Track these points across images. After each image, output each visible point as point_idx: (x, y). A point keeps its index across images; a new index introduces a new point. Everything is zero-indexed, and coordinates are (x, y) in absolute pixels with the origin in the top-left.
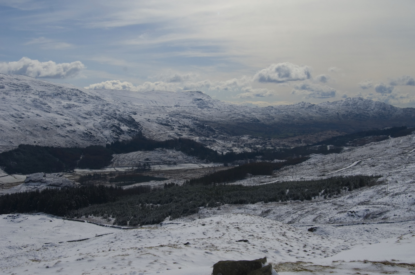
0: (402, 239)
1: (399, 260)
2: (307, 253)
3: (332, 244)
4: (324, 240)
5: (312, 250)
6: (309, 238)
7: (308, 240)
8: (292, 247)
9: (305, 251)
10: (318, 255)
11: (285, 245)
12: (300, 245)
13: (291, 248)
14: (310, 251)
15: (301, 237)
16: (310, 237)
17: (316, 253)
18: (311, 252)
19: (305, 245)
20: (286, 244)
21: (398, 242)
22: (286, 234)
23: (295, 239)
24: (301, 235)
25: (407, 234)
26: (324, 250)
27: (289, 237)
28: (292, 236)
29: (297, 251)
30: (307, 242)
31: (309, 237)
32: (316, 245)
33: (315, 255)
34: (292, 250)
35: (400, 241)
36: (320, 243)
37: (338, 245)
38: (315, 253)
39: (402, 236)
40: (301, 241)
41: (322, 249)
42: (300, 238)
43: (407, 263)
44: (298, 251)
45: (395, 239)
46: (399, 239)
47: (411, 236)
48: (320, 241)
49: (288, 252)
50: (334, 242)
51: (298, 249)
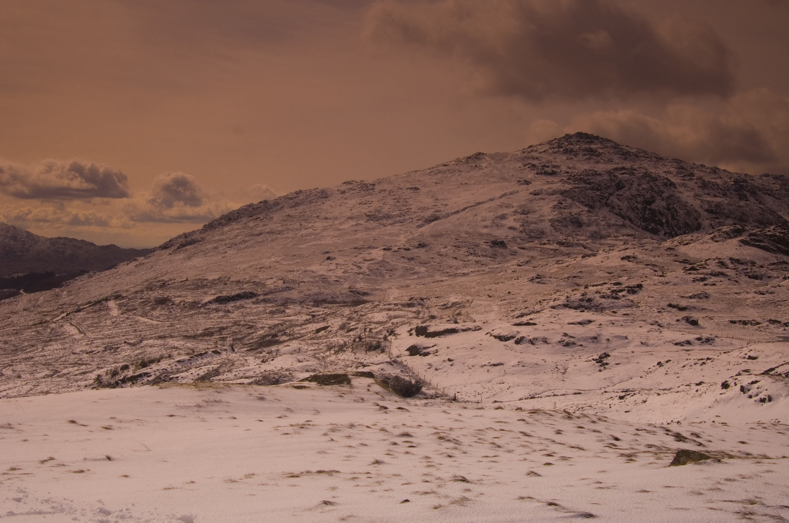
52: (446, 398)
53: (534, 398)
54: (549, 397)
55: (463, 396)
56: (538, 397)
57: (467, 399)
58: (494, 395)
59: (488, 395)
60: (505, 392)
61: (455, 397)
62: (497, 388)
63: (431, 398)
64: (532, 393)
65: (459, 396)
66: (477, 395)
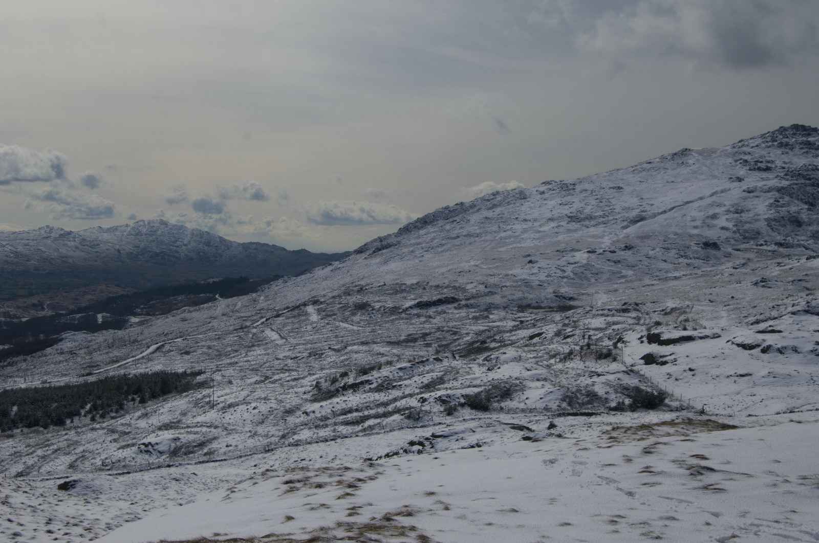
0: (235, 492)
1: (227, 532)
2: (54, 536)
3: (105, 513)
4: (89, 506)
5: (64, 528)
6: (60, 503)
7: (56, 508)
8: (22, 525)
9: (49, 532)
10: (76, 536)
11: (8, 524)
12: (39, 521)
13: (18, 529)
14: (59, 530)
15: (41, 502)
16: (61, 501)
17: (73, 533)
18: (62, 532)
19: (50, 520)
20: (10, 520)
21: (227, 497)
22: (10, 500)
23: (29, 510)
24: (41, 499)
25: (245, 481)
26: (88, 526)
27: (15, 506)
28: (22, 503)
29: (32, 534)
30: (55, 513)
31: (59, 501)
32: (73, 518)
33: (71, 537)
34: (22, 533)
35: (232, 495)
36: (80, 512)
37: (119, 513)
38: (69, 533)
39: (236, 486)
40: (42, 511)
41: (85, 524)
42: (40, 505)
43: (241, 537)
44: (35, 534)
45: (223, 493)
46: (229, 492)
47: (251, 484)
48: (82, 508)
49: (13, 538)
50: (109, 507)
51: (35, 530)
52: (693, 410)
53: (794, 412)
54: (810, 412)
55: (711, 409)
56: (799, 411)
57: (717, 412)
58: (746, 408)
59: (739, 408)
60: (758, 405)
61: (704, 410)
62: (749, 400)
63: (677, 410)
64: (790, 406)
65: (707, 409)
66: (727, 408)
